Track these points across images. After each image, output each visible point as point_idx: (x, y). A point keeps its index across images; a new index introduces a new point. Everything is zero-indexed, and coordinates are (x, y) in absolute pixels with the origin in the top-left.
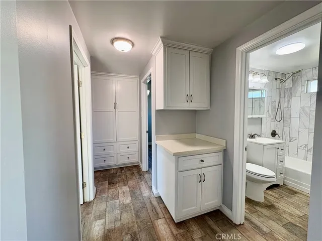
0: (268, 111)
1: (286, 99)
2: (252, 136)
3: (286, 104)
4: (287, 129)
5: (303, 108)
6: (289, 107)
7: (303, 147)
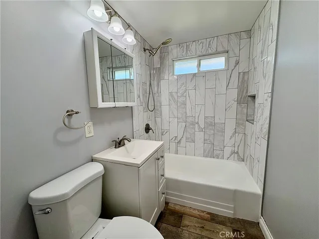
0: (139, 97)
1: (156, 83)
2: (120, 144)
3: (156, 89)
4: (158, 120)
5: (171, 94)
6: (159, 92)
7: (174, 139)
